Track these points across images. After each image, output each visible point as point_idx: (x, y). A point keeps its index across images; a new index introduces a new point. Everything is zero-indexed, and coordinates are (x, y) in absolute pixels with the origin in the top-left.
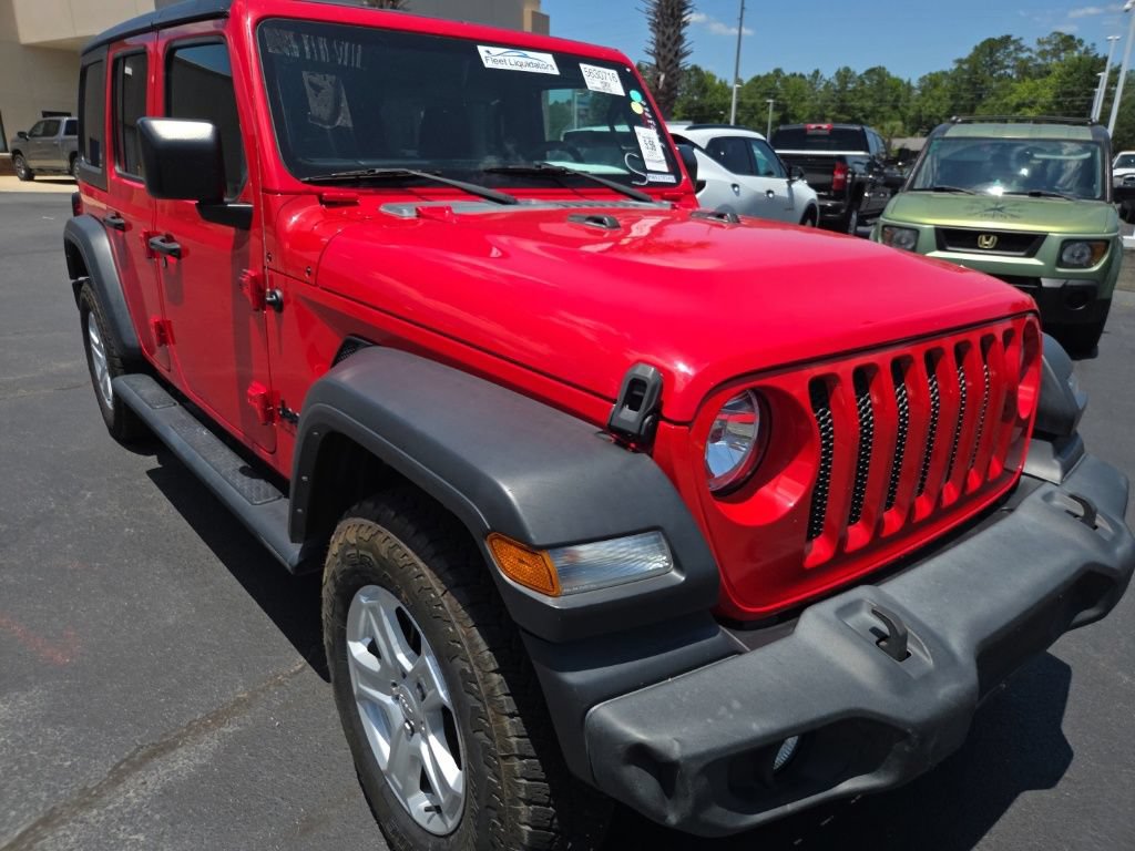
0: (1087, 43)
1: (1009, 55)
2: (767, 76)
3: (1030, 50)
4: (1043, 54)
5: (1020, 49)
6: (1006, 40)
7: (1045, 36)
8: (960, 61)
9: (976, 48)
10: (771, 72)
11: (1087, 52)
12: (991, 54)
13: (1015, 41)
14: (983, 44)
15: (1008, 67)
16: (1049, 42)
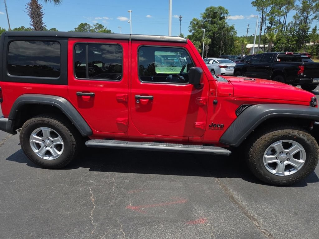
0: (105, 27)
1: (88, 28)
2: (19, 28)
3: (92, 27)
4: (96, 28)
5: (90, 27)
6: (86, 24)
7: (95, 24)
8: (76, 28)
9: (79, 25)
10: (21, 27)
11: (105, 29)
12: (83, 27)
13: (88, 25)
14: (80, 24)
15: (88, 31)
16: (97, 26)
